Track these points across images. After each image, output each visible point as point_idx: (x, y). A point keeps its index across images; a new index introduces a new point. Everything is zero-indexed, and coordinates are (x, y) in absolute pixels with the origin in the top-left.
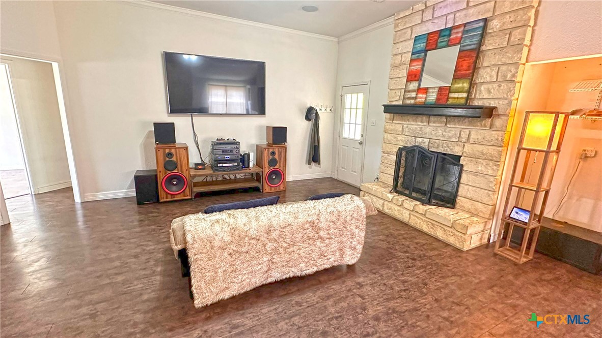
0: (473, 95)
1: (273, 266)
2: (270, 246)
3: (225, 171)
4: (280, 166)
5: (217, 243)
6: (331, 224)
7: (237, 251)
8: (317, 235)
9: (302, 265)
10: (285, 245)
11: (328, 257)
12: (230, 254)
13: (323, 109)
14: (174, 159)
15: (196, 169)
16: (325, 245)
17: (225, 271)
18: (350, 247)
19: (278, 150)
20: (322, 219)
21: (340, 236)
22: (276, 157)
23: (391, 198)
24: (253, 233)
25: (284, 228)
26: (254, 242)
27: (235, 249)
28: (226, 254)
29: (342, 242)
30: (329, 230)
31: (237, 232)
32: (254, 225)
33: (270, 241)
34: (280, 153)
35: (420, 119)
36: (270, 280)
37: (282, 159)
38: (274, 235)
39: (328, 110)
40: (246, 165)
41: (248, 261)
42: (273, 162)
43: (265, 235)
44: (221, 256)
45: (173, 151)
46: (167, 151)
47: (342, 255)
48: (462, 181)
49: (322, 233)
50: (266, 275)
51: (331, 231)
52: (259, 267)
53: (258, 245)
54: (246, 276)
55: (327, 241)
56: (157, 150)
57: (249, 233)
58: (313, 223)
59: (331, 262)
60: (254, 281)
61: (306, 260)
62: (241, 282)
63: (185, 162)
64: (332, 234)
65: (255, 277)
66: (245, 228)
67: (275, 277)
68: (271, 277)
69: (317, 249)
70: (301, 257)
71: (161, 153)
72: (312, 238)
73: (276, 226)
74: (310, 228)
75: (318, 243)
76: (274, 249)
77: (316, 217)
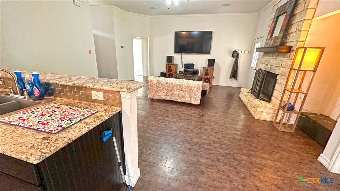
0: (288, 40)
1: (168, 95)
2: (167, 88)
3: (187, 75)
4: (210, 76)
5: (153, 83)
6: (187, 87)
8: (181, 89)
9: (176, 98)
10: (171, 89)
11: (185, 98)
13: (243, 52)
14: (171, 68)
15: (179, 73)
18: (194, 98)
19: (210, 69)
20: (184, 84)
21: (190, 92)
22: (209, 72)
23: (245, 94)
24: (162, 83)
25: (171, 84)
26: (162, 85)
27: (157, 86)
28: (155, 86)
29: (190, 95)
30: (185, 89)
31: (158, 82)
32: (163, 81)
34: (211, 70)
35: (270, 55)
36: (167, 99)
37: (211, 73)
39: (247, 52)
40: (197, 74)
42: (207, 74)
43: (166, 85)
44: (154, 87)
45: (171, 65)
46: (169, 65)
48: (275, 88)
49: (183, 89)
50: (166, 97)
51: (187, 89)
52: (163, 93)
53: (163, 87)
54: (160, 95)
55: (185, 92)
56: (167, 65)
57: (161, 83)
58: (180, 85)
59: (186, 100)
60: (162, 97)
61: (177, 96)
62: (159, 96)
63: (174, 69)
64: (187, 91)
65: (162, 96)
66: (161, 81)
67: (168, 98)
68: (167, 98)
69: (181, 94)
70: (175, 95)
71: (168, 66)
72: (179, 90)
73: (169, 83)
74: (179, 86)
75: (182, 92)
76: (168, 89)
77: (181, 83)
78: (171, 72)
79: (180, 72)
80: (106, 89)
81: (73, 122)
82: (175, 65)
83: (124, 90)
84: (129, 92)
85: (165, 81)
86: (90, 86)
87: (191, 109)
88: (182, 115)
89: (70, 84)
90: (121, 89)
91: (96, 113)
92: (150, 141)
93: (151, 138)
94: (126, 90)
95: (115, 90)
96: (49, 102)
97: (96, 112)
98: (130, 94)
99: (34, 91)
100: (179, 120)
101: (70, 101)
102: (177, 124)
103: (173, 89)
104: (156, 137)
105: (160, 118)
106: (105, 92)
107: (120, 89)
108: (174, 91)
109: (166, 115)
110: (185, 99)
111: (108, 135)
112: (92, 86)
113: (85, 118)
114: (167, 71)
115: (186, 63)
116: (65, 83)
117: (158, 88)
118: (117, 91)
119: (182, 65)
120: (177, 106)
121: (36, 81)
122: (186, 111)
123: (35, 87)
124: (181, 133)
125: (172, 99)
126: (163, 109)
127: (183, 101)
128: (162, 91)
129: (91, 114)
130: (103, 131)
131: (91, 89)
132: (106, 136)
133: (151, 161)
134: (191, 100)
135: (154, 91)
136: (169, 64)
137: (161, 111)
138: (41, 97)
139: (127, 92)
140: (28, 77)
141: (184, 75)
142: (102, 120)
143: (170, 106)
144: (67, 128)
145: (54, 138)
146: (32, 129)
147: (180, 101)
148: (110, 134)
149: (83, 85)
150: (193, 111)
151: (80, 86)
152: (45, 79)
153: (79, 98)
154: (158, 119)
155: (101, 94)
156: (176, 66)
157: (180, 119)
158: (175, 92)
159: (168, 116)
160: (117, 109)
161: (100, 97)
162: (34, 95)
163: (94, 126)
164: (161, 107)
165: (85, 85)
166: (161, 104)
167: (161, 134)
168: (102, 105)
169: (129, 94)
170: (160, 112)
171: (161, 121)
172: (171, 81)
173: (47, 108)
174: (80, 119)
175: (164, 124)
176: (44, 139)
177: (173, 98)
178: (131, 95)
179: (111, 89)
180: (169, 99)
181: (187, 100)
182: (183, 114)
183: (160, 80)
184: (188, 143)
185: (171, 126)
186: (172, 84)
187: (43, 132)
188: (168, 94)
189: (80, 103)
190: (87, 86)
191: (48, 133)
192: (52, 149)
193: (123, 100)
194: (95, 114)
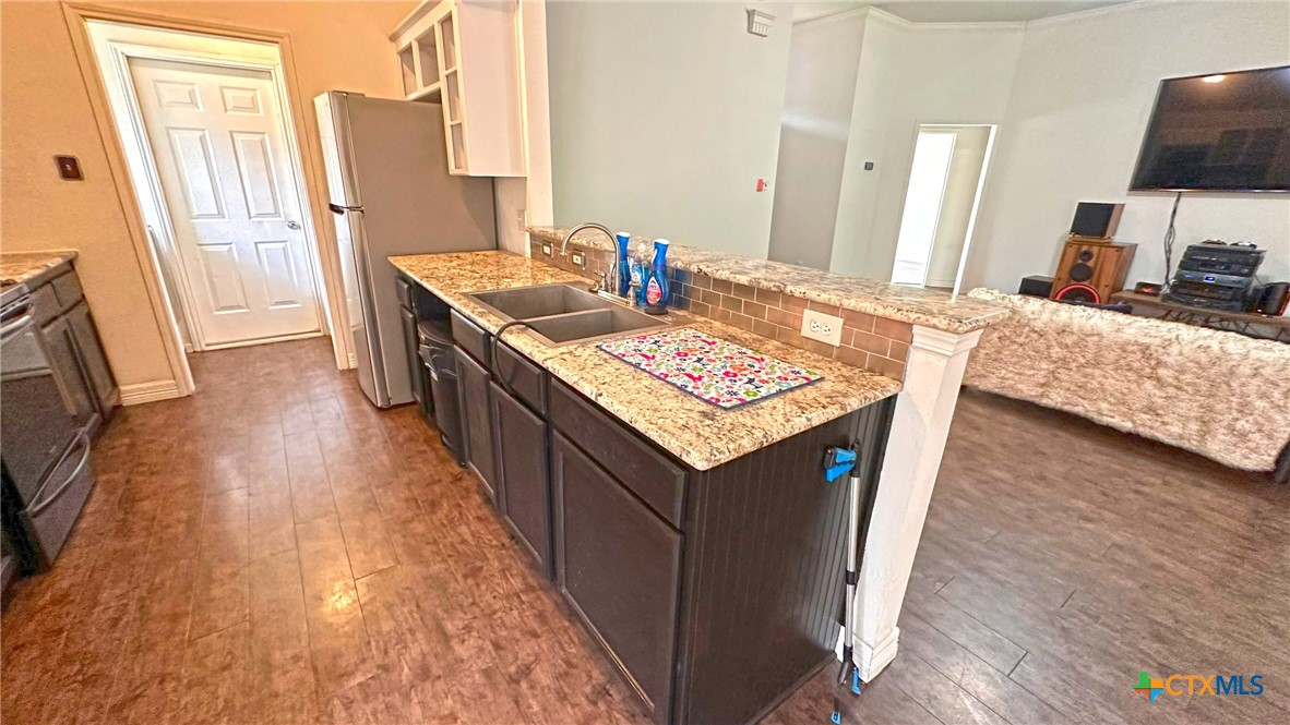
1: (1055, 383)
2: (1056, 352)
3: (1196, 304)
6: (1191, 364)
7: (1009, 338)
8: (1148, 370)
9: (1104, 405)
10: (1083, 361)
11: (1166, 419)
12: (1000, 338)
14: (1091, 264)
15: (1137, 291)
16: (1164, 395)
17: (987, 354)
18: (1231, 429)
20: (1175, 349)
21: (1208, 397)
24: (1038, 325)
25: (1088, 336)
26: (1034, 336)
27: (1008, 334)
28: (995, 335)
29: (1210, 409)
30: (1181, 372)
31: (1017, 317)
32: (1045, 317)
33: (1059, 344)
36: (1044, 402)
38: (1069, 340)
41: (1018, 356)
43: (1055, 335)
45: (1095, 250)
46: (1085, 248)
47: (1203, 435)
49: (1162, 372)
50: (1041, 390)
51: (1188, 377)
52: (1032, 372)
53: (1041, 344)
54: (1011, 375)
55: (1171, 391)
56: (1068, 244)
57: (1032, 323)
58: (1148, 348)
59: (1170, 431)
60: (1019, 386)
61: (1111, 400)
62: (1003, 378)
63: (1109, 269)
64: (1189, 384)
65: (1022, 382)
66: (1031, 317)
67: (1055, 399)
68: (1048, 396)
69: (1142, 394)
70: (1103, 390)
71: (1072, 251)
72: (1137, 372)
73: (1075, 330)
74: (1139, 355)
75: (1149, 385)
76: (1064, 359)
77: (1158, 341)
78: (1086, 283)
79: (1142, 285)
80: (863, 310)
81: (764, 392)
82: (1120, 248)
83: (935, 321)
84: (955, 332)
85: (1054, 317)
86: (807, 292)
87: (1202, 486)
88: (1126, 496)
89: (744, 280)
90: (923, 318)
91: (818, 380)
92: (946, 549)
93: (952, 542)
94: (946, 322)
95: (899, 316)
96: (680, 323)
97: (818, 377)
98: (956, 341)
99: (649, 289)
100: (1107, 514)
101: (732, 330)
102: (1090, 526)
103: (1096, 364)
104: (975, 545)
105: (997, 473)
106: (852, 317)
107: (919, 315)
108: (1097, 372)
109: (1031, 469)
110: (1163, 423)
111: (845, 463)
112: (813, 294)
113: (791, 390)
114: (1065, 275)
115: (1197, 243)
116: (732, 275)
117: (1008, 342)
118: (905, 319)
119: (1168, 251)
120: (1102, 449)
121: (659, 263)
122: (1159, 482)
123: (653, 279)
124: (1114, 577)
125: (1079, 410)
126: (1017, 441)
127: (1144, 431)
128: (1028, 362)
129: (805, 382)
130: (832, 447)
131: (805, 302)
132: (839, 464)
133: (943, 625)
134: (1203, 437)
135: (981, 356)
136: (1081, 244)
137: (1004, 446)
138: (660, 309)
139: (946, 330)
140: (642, 250)
141: (1171, 304)
142: (843, 407)
143: (1056, 436)
144: (750, 402)
145: (728, 421)
146: (668, 383)
147: (1127, 426)
148: (851, 462)
149: (785, 286)
150: (1207, 495)
151: (773, 289)
152: (679, 259)
153: (758, 328)
154: (987, 475)
155: (836, 323)
156: (1126, 254)
157: (1117, 513)
158: (1104, 376)
159: (1042, 478)
160: (885, 386)
161: (828, 333)
162: (647, 301)
163: (823, 420)
164: (1009, 429)
165: (789, 289)
166: (1009, 418)
167: (1000, 539)
168: (830, 362)
169: (955, 339)
170: (999, 449)
171: (1004, 487)
172: (1092, 321)
173: (682, 337)
174: (778, 388)
175: (1021, 504)
176: (704, 414)
177: (1085, 403)
178: (958, 343)
179: (881, 311)
180: (1059, 406)
181: (1176, 429)
182: (1137, 492)
183: (1028, 313)
184: (1158, 638)
185: (1059, 527)
186: (1096, 338)
187: (697, 397)
188: (1056, 378)
189: (761, 341)
190: (798, 291)
191: (708, 402)
192: (732, 446)
193: (915, 359)
194: (818, 385)
